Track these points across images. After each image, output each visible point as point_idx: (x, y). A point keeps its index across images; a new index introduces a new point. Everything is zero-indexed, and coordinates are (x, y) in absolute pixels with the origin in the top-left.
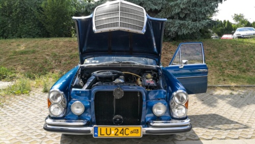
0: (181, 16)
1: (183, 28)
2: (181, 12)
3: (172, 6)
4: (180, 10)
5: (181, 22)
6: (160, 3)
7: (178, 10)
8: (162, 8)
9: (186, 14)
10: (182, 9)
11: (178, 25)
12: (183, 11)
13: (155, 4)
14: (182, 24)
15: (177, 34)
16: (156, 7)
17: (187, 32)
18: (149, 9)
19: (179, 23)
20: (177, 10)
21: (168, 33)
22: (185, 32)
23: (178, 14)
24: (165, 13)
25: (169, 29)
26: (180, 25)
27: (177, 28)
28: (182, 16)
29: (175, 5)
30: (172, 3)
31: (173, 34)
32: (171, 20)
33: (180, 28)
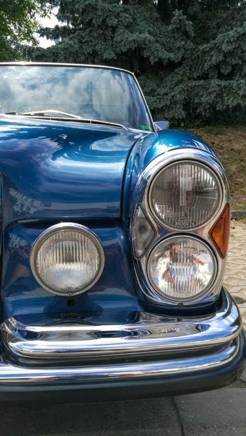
0: (223, 71)
1: (227, 96)
2: (224, 62)
3: (204, 52)
4: (221, 58)
5: (223, 83)
6: (179, 48)
7: (217, 57)
8: (184, 59)
9: (234, 67)
10: (225, 56)
11: (217, 89)
12: (228, 60)
13: (170, 50)
14: (225, 87)
15: (215, 108)
16: (172, 55)
17: (235, 103)
18: (156, 60)
19: (219, 85)
20: (216, 59)
21: (196, 108)
22: (231, 102)
23: (217, 67)
24: (190, 69)
25: (197, 101)
26: (221, 90)
27: (213, 96)
28: (226, 71)
29: (211, 49)
30: (205, 45)
31: (205, 111)
32: (202, 82)
33: (220, 95)
